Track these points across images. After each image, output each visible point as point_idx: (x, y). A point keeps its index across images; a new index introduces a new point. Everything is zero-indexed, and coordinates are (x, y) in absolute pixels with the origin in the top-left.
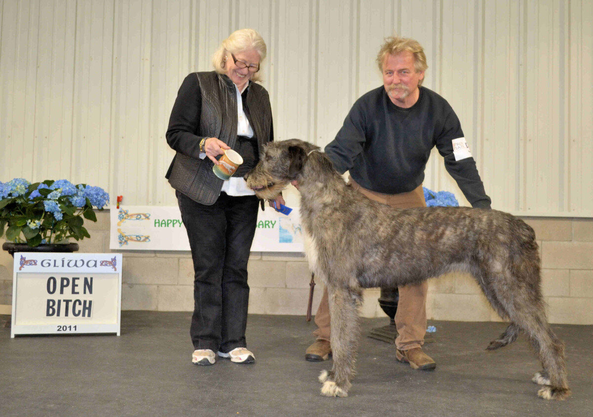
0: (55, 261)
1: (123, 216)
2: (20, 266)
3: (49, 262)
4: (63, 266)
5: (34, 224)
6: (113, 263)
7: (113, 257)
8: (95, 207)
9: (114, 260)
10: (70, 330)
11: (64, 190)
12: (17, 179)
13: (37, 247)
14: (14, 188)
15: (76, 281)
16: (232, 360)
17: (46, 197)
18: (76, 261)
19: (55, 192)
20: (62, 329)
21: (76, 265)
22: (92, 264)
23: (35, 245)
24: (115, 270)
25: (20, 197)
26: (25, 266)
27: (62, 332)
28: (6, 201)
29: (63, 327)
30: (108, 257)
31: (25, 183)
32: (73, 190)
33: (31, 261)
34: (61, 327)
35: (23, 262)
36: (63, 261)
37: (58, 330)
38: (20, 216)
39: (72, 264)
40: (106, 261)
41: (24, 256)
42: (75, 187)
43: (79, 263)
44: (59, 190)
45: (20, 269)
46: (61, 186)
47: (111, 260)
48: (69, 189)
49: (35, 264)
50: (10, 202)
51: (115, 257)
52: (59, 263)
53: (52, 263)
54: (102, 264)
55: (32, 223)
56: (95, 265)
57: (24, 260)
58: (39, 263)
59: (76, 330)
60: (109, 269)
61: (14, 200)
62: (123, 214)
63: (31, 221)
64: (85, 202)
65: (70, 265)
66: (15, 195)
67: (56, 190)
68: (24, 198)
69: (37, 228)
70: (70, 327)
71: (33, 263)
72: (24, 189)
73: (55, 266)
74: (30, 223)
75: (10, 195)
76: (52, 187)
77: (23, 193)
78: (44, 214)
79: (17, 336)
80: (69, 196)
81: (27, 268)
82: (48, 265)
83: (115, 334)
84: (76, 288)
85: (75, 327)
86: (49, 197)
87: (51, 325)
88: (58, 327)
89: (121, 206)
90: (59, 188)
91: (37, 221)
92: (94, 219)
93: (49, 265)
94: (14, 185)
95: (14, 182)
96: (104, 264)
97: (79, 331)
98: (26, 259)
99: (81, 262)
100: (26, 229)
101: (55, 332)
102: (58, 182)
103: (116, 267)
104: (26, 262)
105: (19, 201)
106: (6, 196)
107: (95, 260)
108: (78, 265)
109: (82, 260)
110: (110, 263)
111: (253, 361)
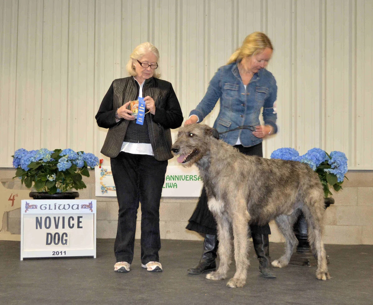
0: (50, 205)
1: (104, 173)
2: (25, 209)
3: (45, 206)
4: (55, 209)
5: (51, 178)
6: (90, 206)
7: (90, 202)
8: (89, 167)
9: (91, 204)
10: (61, 254)
11: (70, 156)
16: (148, 269)
17: (58, 161)
18: (64, 205)
19: (64, 158)
21: (64, 208)
22: (75, 207)
24: (92, 211)
26: (29, 209)
29: (57, 252)
30: (87, 202)
32: (76, 156)
33: (33, 205)
34: (55, 252)
35: (28, 206)
36: (55, 205)
38: (43, 174)
39: (62, 207)
40: (85, 205)
41: (28, 202)
42: (77, 154)
43: (67, 207)
44: (66, 156)
45: (26, 212)
46: (67, 153)
47: (88, 204)
48: (74, 155)
49: (36, 208)
51: (92, 202)
52: (52, 207)
53: (48, 207)
54: (82, 208)
56: (78, 208)
57: (28, 205)
58: (39, 207)
59: (65, 254)
60: (87, 211)
62: (104, 172)
64: (84, 164)
65: (60, 208)
67: (64, 156)
69: (53, 181)
71: (35, 207)
73: (50, 209)
74: (49, 177)
76: (61, 154)
79: (25, 259)
80: (73, 160)
81: (30, 211)
82: (45, 208)
85: (65, 252)
86: (59, 161)
87: (48, 251)
88: (53, 252)
89: (102, 166)
90: (66, 155)
92: (88, 175)
96: (84, 207)
97: (68, 255)
98: (30, 204)
99: (68, 206)
102: (65, 150)
103: (92, 209)
104: (30, 206)
107: (78, 204)
108: (65, 208)
109: (68, 204)
110: (88, 206)
111: (160, 270)
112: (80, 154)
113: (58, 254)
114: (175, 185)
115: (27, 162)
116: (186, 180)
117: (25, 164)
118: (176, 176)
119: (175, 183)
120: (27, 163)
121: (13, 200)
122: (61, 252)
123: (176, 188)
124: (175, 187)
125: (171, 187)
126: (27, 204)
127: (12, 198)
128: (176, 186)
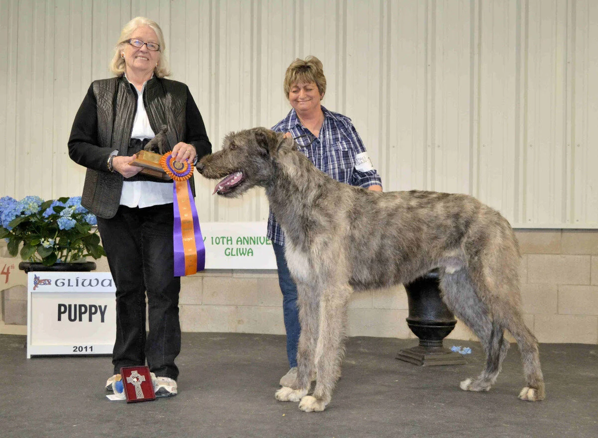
0: (69, 280)
3: (63, 281)
4: (77, 285)
5: (47, 243)
10: (86, 351)
12: (30, 197)
13: (52, 266)
14: (26, 206)
17: (59, 214)
18: (91, 280)
19: (68, 209)
20: (77, 350)
21: (90, 284)
22: (106, 283)
23: (50, 264)
25: (33, 215)
26: (39, 286)
27: (78, 353)
28: (19, 219)
29: (79, 348)
31: (37, 199)
33: (45, 280)
34: (77, 347)
35: (37, 282)
36: (77, 280)
37: (74, 351)
39: (86, 283)
43: (94, 283)
44: (73, 208)
45: (34, 289)
46: (75, 203)
49: (49, 283)
50: (23, 221)
52: (73, 282)
53: (66, 282)
55: (45, 242)
56: (110, 285)
57: (38, 280)
58: (53, 283)
59: (92, 351)
61: (28, 218)
63: (45, 240)
66: (28, 213)
67: (70, 207)
68: (38, 216)
69: (50, 247)
71: (47, 283)
72: (37, 207)
73: (69, 285)
74: (43, 242)
75: (23, 213)
77: (35, 211)
78: (57, 233)
79: (33, 357)
80: (83, 213)
81: (41, 288)
82: (62, 284)
85: (91, 347)
86: (61, 214)
87: (67, 346)
88: (74, 347)
90: (73, 206)
91: (50, 240)
93: (64, 284)
94: (27, 203)
95: (26, 199)
97: (96, 351)
98: (40, 279)
99: (96, 281)
100: (40, 248)
101: (72, 353)
102: (73, 199)
104: (40, 281)
105: (33, 220)
106: (19, 214)
108: (92, 284)
109: (96, 279)
113: (81, 349)
117: (6, 219)
120: (9, 219)
121: (7, 274)
122: (86, 347)
126: (36, 278)
127: (6, 271)
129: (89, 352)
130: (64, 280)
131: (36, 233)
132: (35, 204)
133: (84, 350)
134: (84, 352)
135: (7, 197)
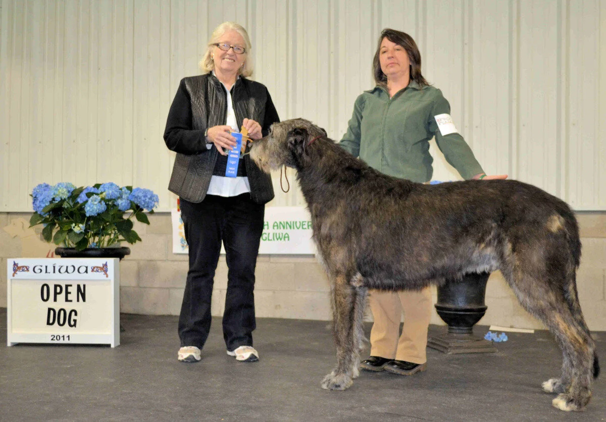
0: (46, 267)
4: (54, 272)
5: (78, 229)
6: (104, 268)
7: (104, 263)
8: (145, 211)
9: (106, 265)
12: (59, 183)
14: (57, 193)
15: (69, 288)
16: (237, 358)
18: (67, 267)
20: (55, 338)
21: (67, 271)
22: (83, 270)
24: (107, 276)
25: (63, 201)
26: (17, 272)
27: (56, 342)
30: (99, 262)
32: (117, 193)
33: (23, 267)
35: (16, 268)
36: (54, 267)
37: (52, 340)
38: (66, 220)
39: (63, 270)
40: (97, 267)
41: (16, 262)
43: (70, 269)
44: (103, 194)
45: (13, 276)
47: (102, 266)
48: (113, 192)
49: (28, 270)
50: (55, 206)
51: (106, 263)
52: (50, 269)
53: (44, 269)
55: (76, 227)
56: (86, 272)
57: (17, 266)
58: (31, 269)
59: (69, 340)
60: (101, 275)
61: (59, 204)
63: (76, 225)
65: (61, 271)
66: (58, 199)
69: (82, 232)
70: (63, 336)
71: (26, 269)
73: (46, 272)
74: (74, 227)
75: (54, 199)
77: (65, 196)
78: (85, 219)
81: (20, 274)
82: (40, 271)
83: (109, 346)
84: (69, 295)
85: (69, 336)
91: (81, 225)
93: (41, 271)
94: (57, 189)
95: (56, 185)
96: (95, 270)
98: (19, 265)
99: (72, 268)
100: (72, 233)
101: (49, 341)
103: (108, 273)
104: (19, 268)
105: (65, 206)
106: (50, 200)
107: (86, 266)
108: (69, 271)
110: (101, 269)
111: (255, 360)
112: (125, 190)
114: (286, 236)
115: (44, 203)
116: (303, 228)
117: (40, 206)
118: (287, 223)
119: (287, 234)
120: (43, 205)
123: (289, 240)
124: (287, 239)
125: (281, 239)
126: (15, 264)
128: (288, 237)
129: (66, 341)
130: (41, 266)
131: (69, 219)
132: (65, 190)
133: (62, 338)
134: (61, 341)
135: (44, 183)
